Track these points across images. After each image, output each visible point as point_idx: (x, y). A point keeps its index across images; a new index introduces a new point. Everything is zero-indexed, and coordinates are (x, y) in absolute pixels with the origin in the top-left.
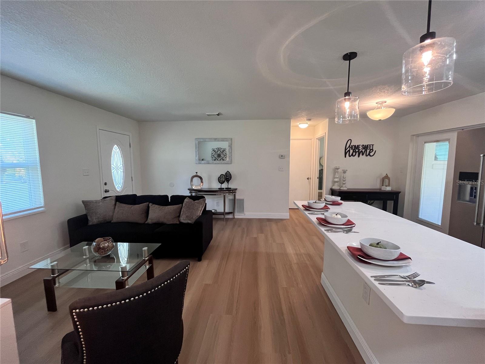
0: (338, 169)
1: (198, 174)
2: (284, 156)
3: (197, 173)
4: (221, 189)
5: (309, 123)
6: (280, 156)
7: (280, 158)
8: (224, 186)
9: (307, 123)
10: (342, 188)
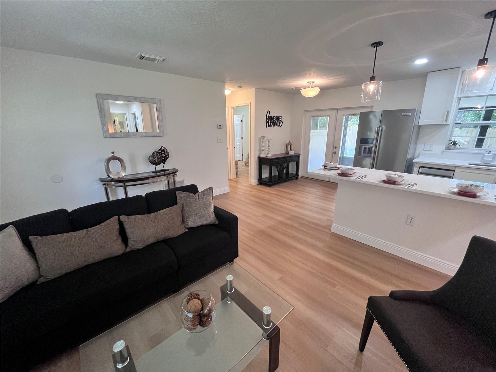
0: (264, 138)
1: (116, 155)
2: (222, 126)
3: (113, 153)
4: (156, 172)
5: (231, 89)
6: (218, 126)
7: (218, 128)
8: (160, 167)
9: (230, 89)
10: (268, 156)
